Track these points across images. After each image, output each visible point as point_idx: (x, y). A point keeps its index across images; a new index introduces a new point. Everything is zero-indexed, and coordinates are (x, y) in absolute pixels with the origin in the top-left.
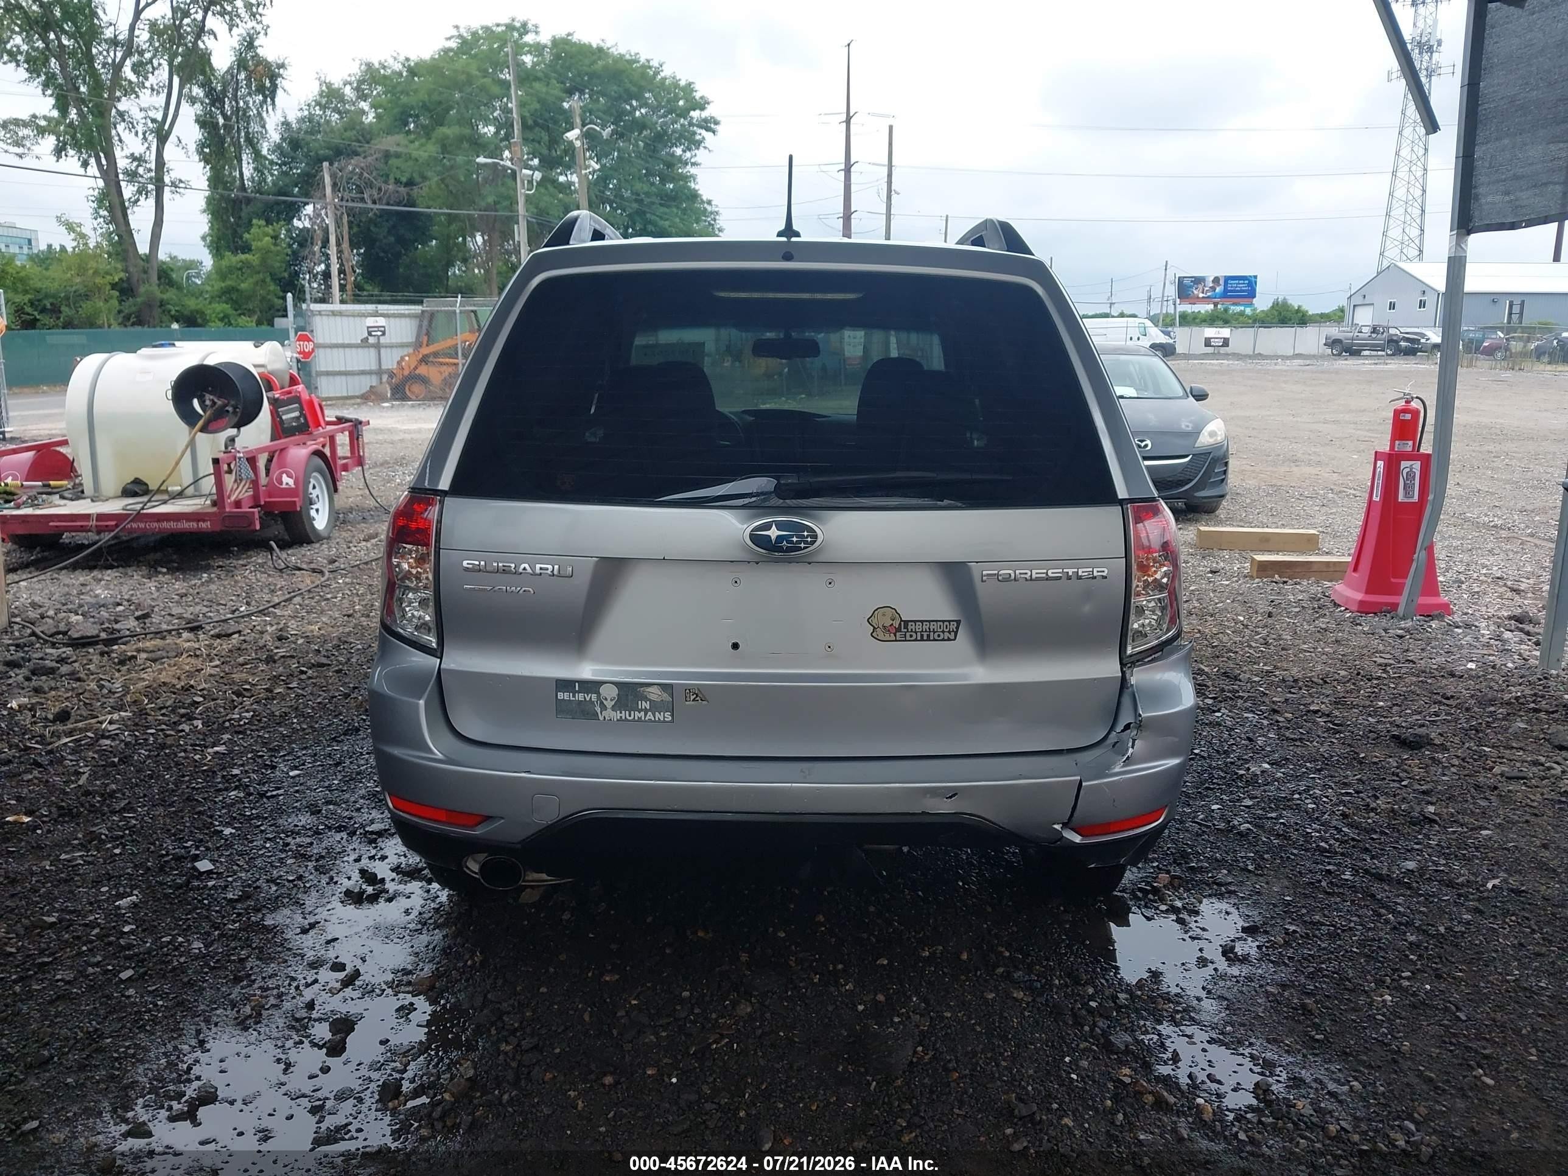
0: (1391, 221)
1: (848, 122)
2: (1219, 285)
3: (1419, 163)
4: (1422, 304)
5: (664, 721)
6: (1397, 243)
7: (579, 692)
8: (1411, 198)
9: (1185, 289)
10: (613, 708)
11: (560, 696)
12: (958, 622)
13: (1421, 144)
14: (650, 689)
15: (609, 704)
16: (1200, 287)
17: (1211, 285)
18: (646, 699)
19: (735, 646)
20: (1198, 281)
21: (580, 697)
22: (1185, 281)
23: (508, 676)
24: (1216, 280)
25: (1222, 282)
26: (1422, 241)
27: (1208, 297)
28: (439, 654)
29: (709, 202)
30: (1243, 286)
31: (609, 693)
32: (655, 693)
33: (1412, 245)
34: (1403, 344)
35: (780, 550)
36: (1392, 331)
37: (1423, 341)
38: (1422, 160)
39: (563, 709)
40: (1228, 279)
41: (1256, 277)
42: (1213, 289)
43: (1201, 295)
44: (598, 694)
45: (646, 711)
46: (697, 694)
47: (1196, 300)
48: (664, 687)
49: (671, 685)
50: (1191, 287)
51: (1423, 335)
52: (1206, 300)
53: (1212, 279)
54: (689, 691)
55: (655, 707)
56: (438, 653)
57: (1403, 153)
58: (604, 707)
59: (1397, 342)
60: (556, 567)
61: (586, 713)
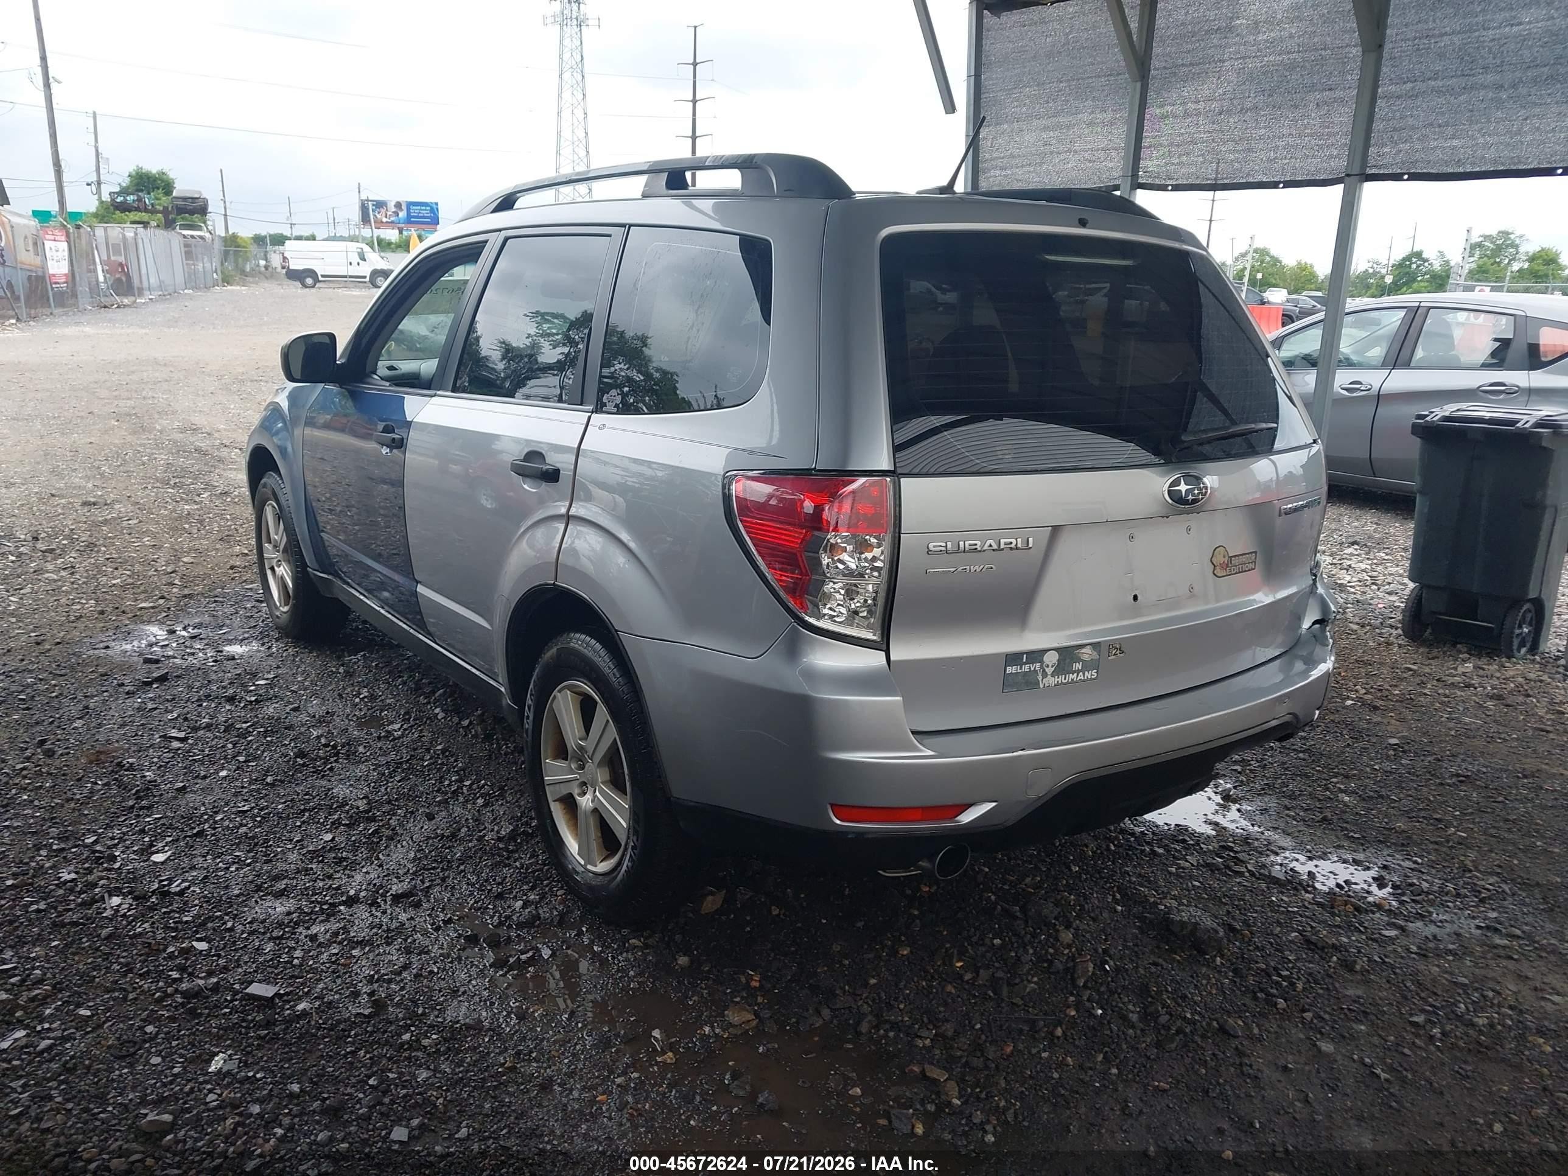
2: (401, 210)
5: (1092, 679)
7: (1026, 663)
10: (1053, 675)
11: (1009, 670)
12: (1255, 552)
14: (1084, 650)
15: (1049, 671)
16: (383, 211)
17: (394, 209)
18: (1079, 660)
19: (1135, 598)
20: (380, 205)
21: (1026, 668)
23: (961, 658)
24: (398, 205)
25: (404, 207)
27: (392, 222)
28: (884, 647)
30: (425, 212)
31: (1051, 658)
32: (1087, 653)
35: (1186, 502)
39: (1009, 684)
40: (410, 204)
41: (437, 204)
42: (396, 214)
43: (385, 220)
44: (1042, 662)
45: (1078, 672)
46: (1117, 647)
47: (380, 224)
48: (1096, 646)
49: (1098, 643)
52: (391, 224)
53: (393, 204)
54: (1111, 645)
55: (1087, 667)
56: (884, 645)
58: (1045, 675)
60: (1019, 540)
61: (1029, 683)
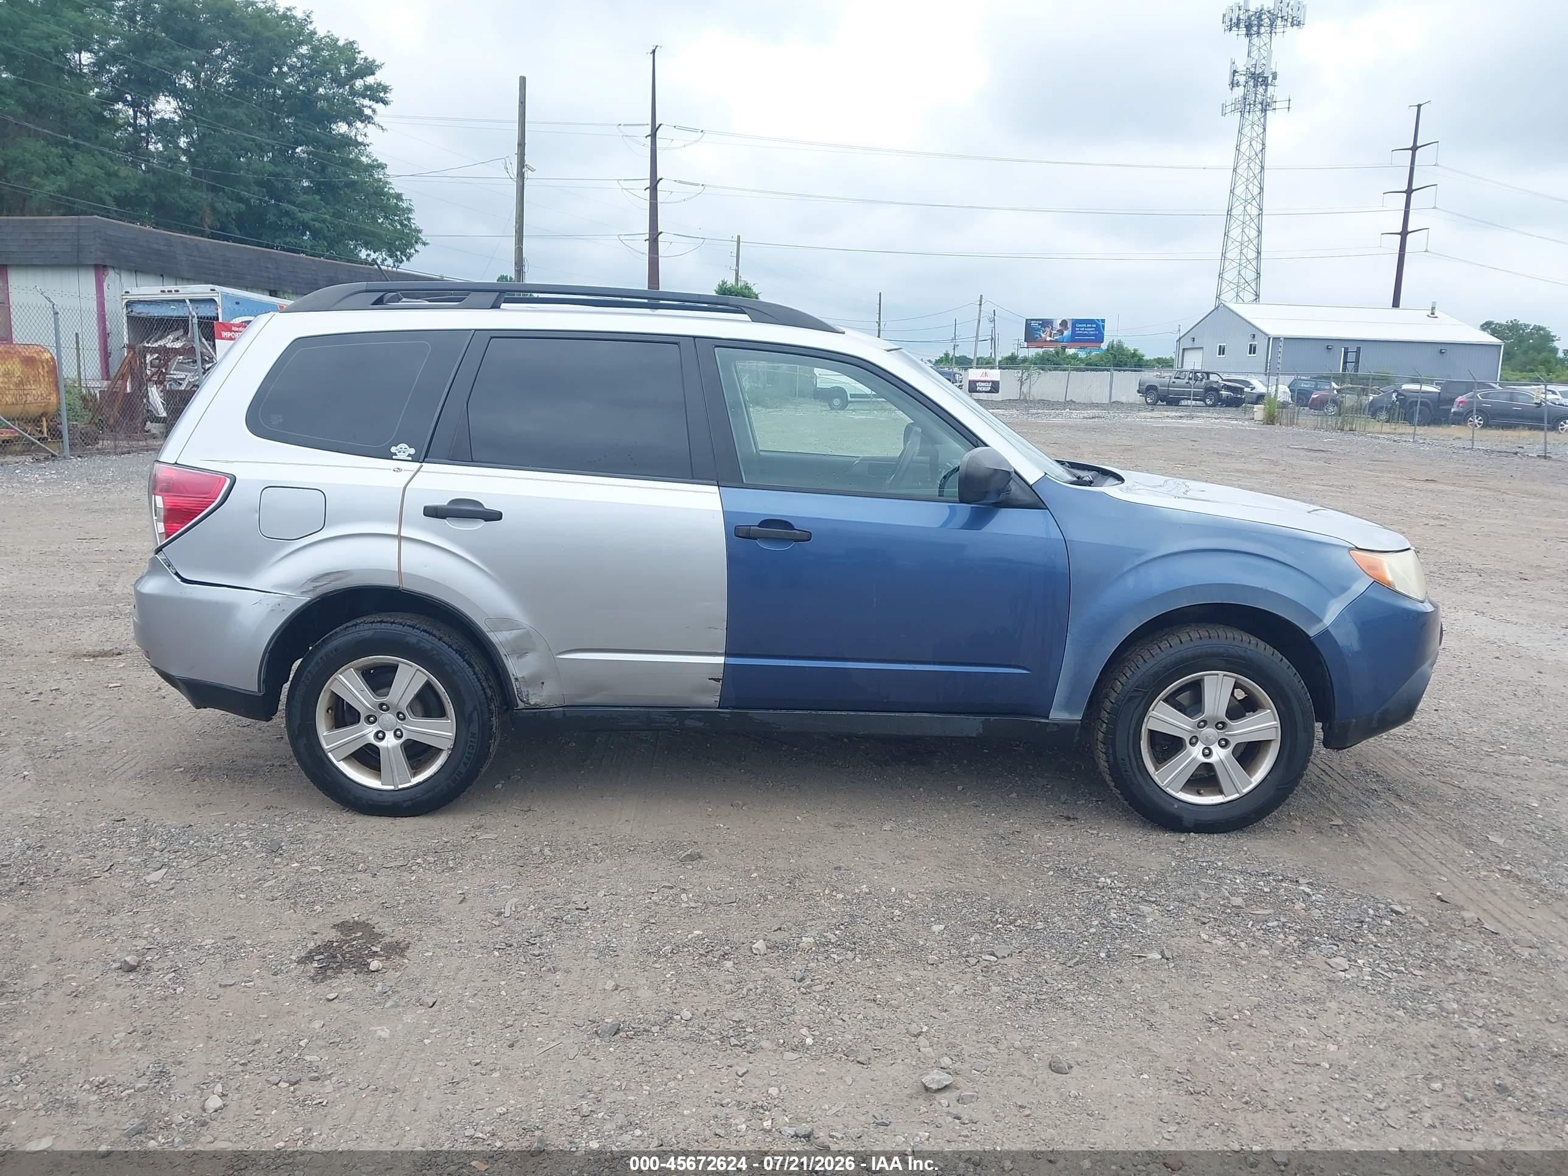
0: (1227, 263)
1: (653, 136)
2: (1066, 328)
3: (1254, 202)
4: (1253, 350)
6: (1233, 286)
8: (1246, 239)
9: (1033, 331)
13: (1256, 183)
16: (1048, 330)
17: (1059, 328)
20: (1046, 323)
22: (1033, 324)
24: (1064, 323)
25: (1069, 325)
26: (1258, 284)
27: (1056, 341)
29: (399, 197)
30: (1091, 330)
33: (1249, 288)
34: (1224, 393)
36: (1213, 378)
37: (1246, 390)
38: (1257, 199)
40: (1076, 322)
41: (1103, 321)
42: (1061, 332)
43: (1048, 339)
47: (1043, 343)
50: (1039, 330)
51: (1247, 384)
52: (1054, 343)
53: (1059, 321)
57: (1237, 191)
59: (1217, 390)
